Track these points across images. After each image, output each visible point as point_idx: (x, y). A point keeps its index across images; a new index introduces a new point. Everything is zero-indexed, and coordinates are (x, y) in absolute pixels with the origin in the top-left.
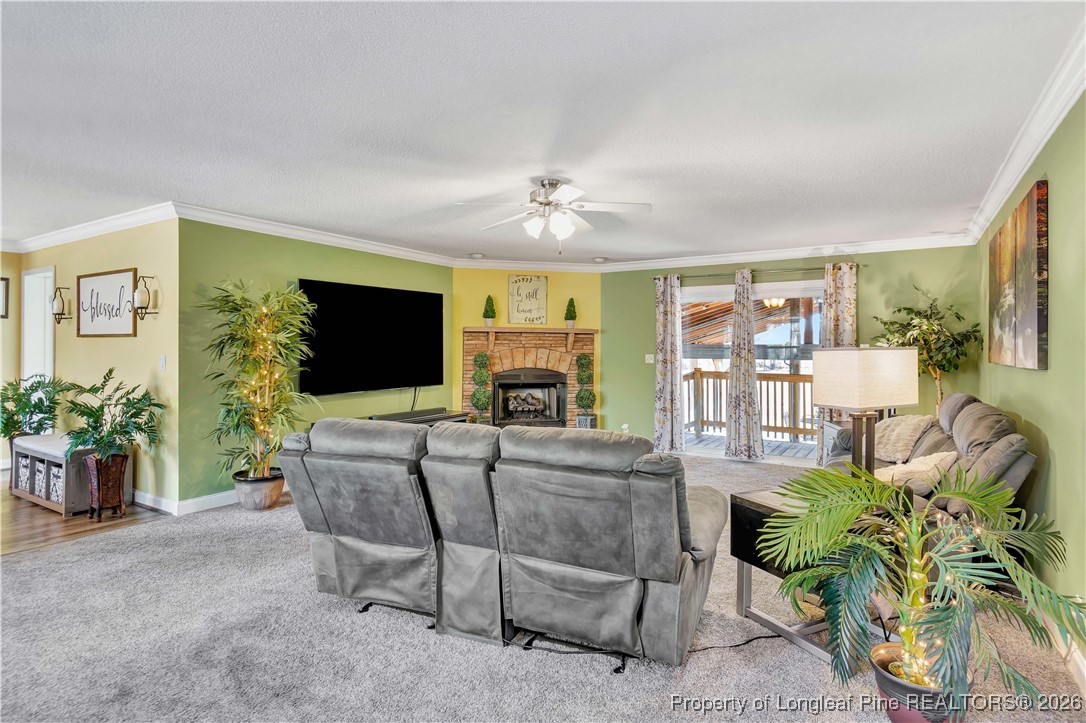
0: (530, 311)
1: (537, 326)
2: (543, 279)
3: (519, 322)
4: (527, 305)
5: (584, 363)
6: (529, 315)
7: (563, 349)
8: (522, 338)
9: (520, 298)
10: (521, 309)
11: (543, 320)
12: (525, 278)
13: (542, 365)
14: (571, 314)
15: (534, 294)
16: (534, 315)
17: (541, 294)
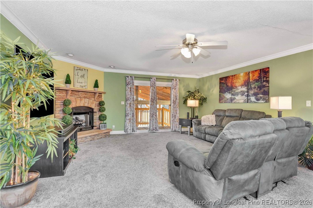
0: (82, 83)
1: (84, 89)
2: (86, 70)
3: (78, 87)
4: (81, 80)
5: (101, 104)
6: (81, 84)
7: (93, 99)
8: (79, 94)
9: (78, 77)
10: (78, 81)
11: (86, 87)
12: (80, 69)
13: (86, 105)
14: (96, 85)
15: (83, 76)
16: (83, 85)
17: (85, 77)
